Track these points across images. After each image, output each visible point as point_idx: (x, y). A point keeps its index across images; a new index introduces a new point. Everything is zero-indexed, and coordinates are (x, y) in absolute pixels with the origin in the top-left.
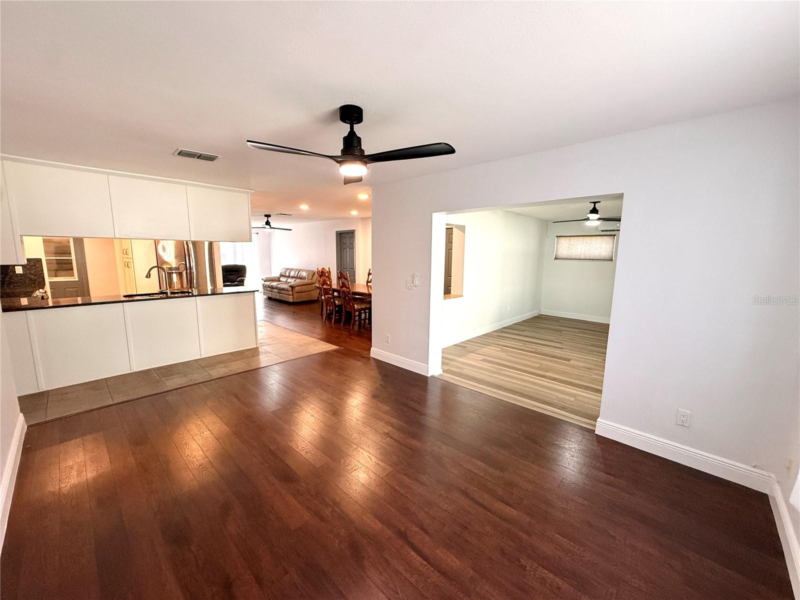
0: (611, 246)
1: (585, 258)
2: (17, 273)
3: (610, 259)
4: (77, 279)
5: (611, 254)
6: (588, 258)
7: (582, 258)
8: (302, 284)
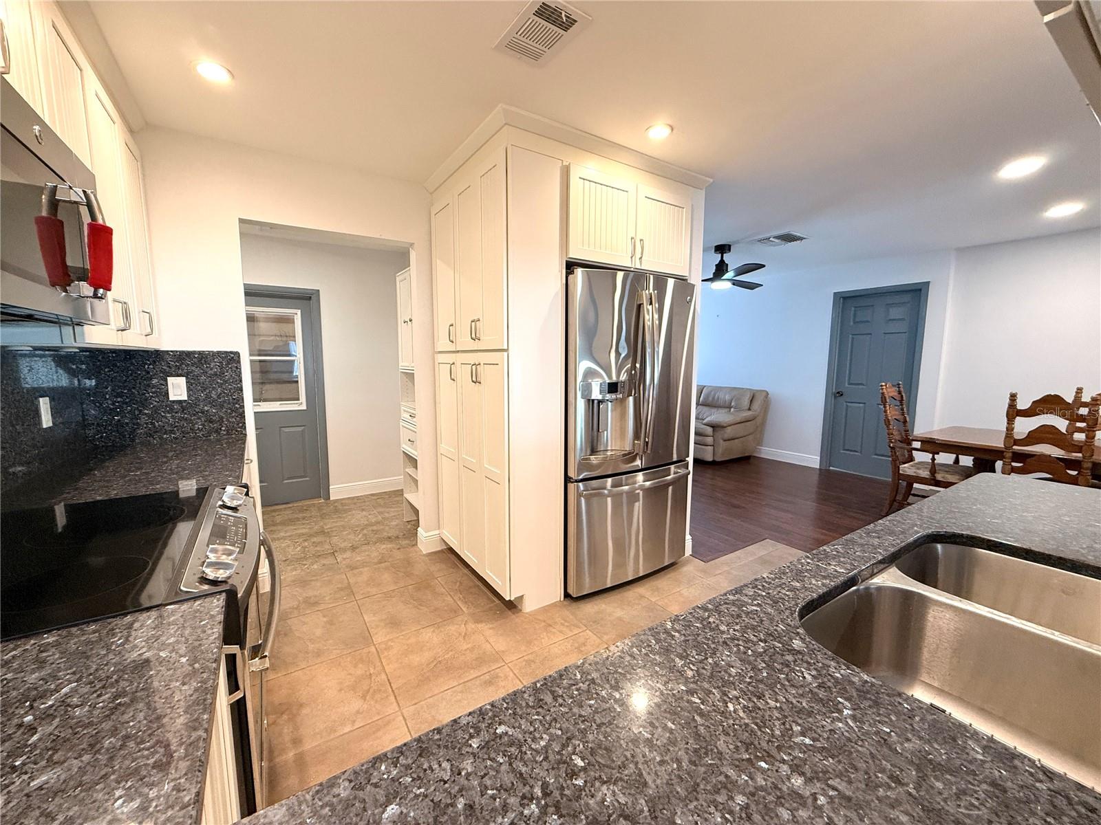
2: (172, 398)
4: (304, 407)
8: (738, 419)
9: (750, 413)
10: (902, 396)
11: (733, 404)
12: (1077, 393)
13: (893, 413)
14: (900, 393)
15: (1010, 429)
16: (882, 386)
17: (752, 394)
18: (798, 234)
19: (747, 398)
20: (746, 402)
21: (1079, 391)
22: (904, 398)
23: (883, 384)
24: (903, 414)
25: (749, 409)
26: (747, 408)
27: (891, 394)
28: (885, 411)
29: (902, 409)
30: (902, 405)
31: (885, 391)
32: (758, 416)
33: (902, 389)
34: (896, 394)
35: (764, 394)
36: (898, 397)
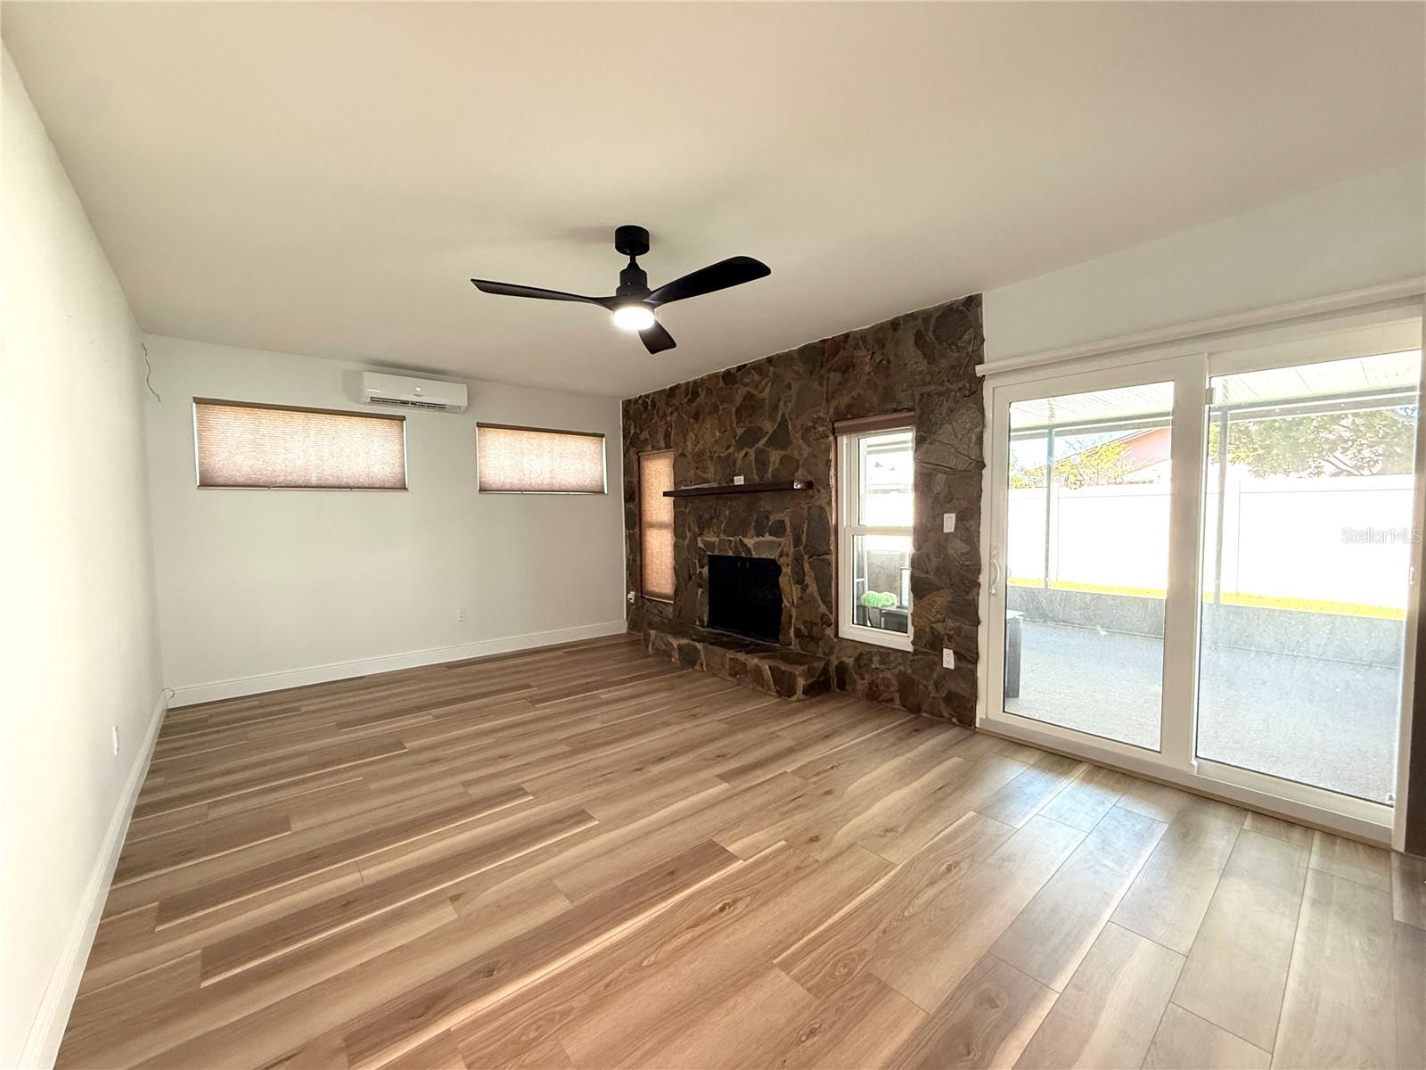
0: (398, 447)
1: (322, 483)
3: (398, 485)
5: (399, 470)
6: (332, 481)
7: (314, 481)
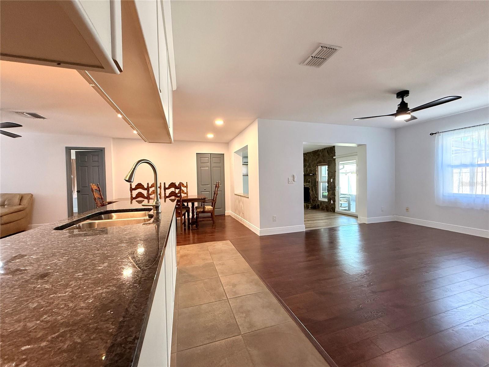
8: (12, 210)
9: (20, 206)
10: (99, 189)
11: (6, 203)
12: (147, 185)
13: (96, 195)
14: (99, 188)
15: (131, 195)
16: (91, 185)
17: (21, 197)
18: (42, 116)
19: (18, 198)
20: (17, 200)
21: (148, 184)
22: (100, 190)
23: (91, 184)
24: (101, 196)
25: (20, 204)
26: (18, 203)
27: (95, 188)
28: (94, 195)
29: (100, 194)
30: (100, 192)
31: (92, 187)
32: (26, 208)
33: (99, 186)
34: (97, 188)
35: (30, 196)
36: (98, 189)
